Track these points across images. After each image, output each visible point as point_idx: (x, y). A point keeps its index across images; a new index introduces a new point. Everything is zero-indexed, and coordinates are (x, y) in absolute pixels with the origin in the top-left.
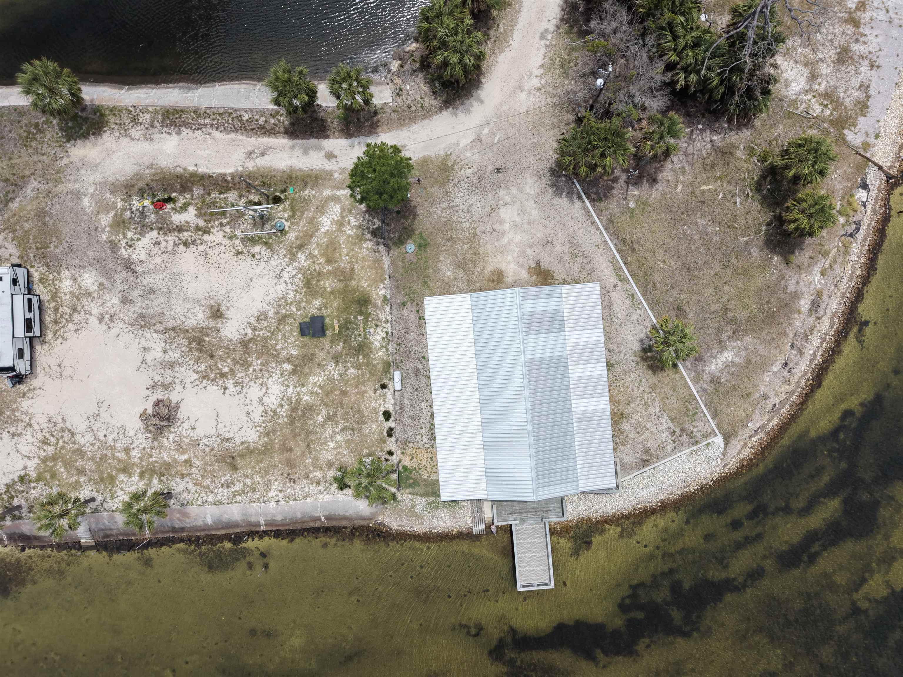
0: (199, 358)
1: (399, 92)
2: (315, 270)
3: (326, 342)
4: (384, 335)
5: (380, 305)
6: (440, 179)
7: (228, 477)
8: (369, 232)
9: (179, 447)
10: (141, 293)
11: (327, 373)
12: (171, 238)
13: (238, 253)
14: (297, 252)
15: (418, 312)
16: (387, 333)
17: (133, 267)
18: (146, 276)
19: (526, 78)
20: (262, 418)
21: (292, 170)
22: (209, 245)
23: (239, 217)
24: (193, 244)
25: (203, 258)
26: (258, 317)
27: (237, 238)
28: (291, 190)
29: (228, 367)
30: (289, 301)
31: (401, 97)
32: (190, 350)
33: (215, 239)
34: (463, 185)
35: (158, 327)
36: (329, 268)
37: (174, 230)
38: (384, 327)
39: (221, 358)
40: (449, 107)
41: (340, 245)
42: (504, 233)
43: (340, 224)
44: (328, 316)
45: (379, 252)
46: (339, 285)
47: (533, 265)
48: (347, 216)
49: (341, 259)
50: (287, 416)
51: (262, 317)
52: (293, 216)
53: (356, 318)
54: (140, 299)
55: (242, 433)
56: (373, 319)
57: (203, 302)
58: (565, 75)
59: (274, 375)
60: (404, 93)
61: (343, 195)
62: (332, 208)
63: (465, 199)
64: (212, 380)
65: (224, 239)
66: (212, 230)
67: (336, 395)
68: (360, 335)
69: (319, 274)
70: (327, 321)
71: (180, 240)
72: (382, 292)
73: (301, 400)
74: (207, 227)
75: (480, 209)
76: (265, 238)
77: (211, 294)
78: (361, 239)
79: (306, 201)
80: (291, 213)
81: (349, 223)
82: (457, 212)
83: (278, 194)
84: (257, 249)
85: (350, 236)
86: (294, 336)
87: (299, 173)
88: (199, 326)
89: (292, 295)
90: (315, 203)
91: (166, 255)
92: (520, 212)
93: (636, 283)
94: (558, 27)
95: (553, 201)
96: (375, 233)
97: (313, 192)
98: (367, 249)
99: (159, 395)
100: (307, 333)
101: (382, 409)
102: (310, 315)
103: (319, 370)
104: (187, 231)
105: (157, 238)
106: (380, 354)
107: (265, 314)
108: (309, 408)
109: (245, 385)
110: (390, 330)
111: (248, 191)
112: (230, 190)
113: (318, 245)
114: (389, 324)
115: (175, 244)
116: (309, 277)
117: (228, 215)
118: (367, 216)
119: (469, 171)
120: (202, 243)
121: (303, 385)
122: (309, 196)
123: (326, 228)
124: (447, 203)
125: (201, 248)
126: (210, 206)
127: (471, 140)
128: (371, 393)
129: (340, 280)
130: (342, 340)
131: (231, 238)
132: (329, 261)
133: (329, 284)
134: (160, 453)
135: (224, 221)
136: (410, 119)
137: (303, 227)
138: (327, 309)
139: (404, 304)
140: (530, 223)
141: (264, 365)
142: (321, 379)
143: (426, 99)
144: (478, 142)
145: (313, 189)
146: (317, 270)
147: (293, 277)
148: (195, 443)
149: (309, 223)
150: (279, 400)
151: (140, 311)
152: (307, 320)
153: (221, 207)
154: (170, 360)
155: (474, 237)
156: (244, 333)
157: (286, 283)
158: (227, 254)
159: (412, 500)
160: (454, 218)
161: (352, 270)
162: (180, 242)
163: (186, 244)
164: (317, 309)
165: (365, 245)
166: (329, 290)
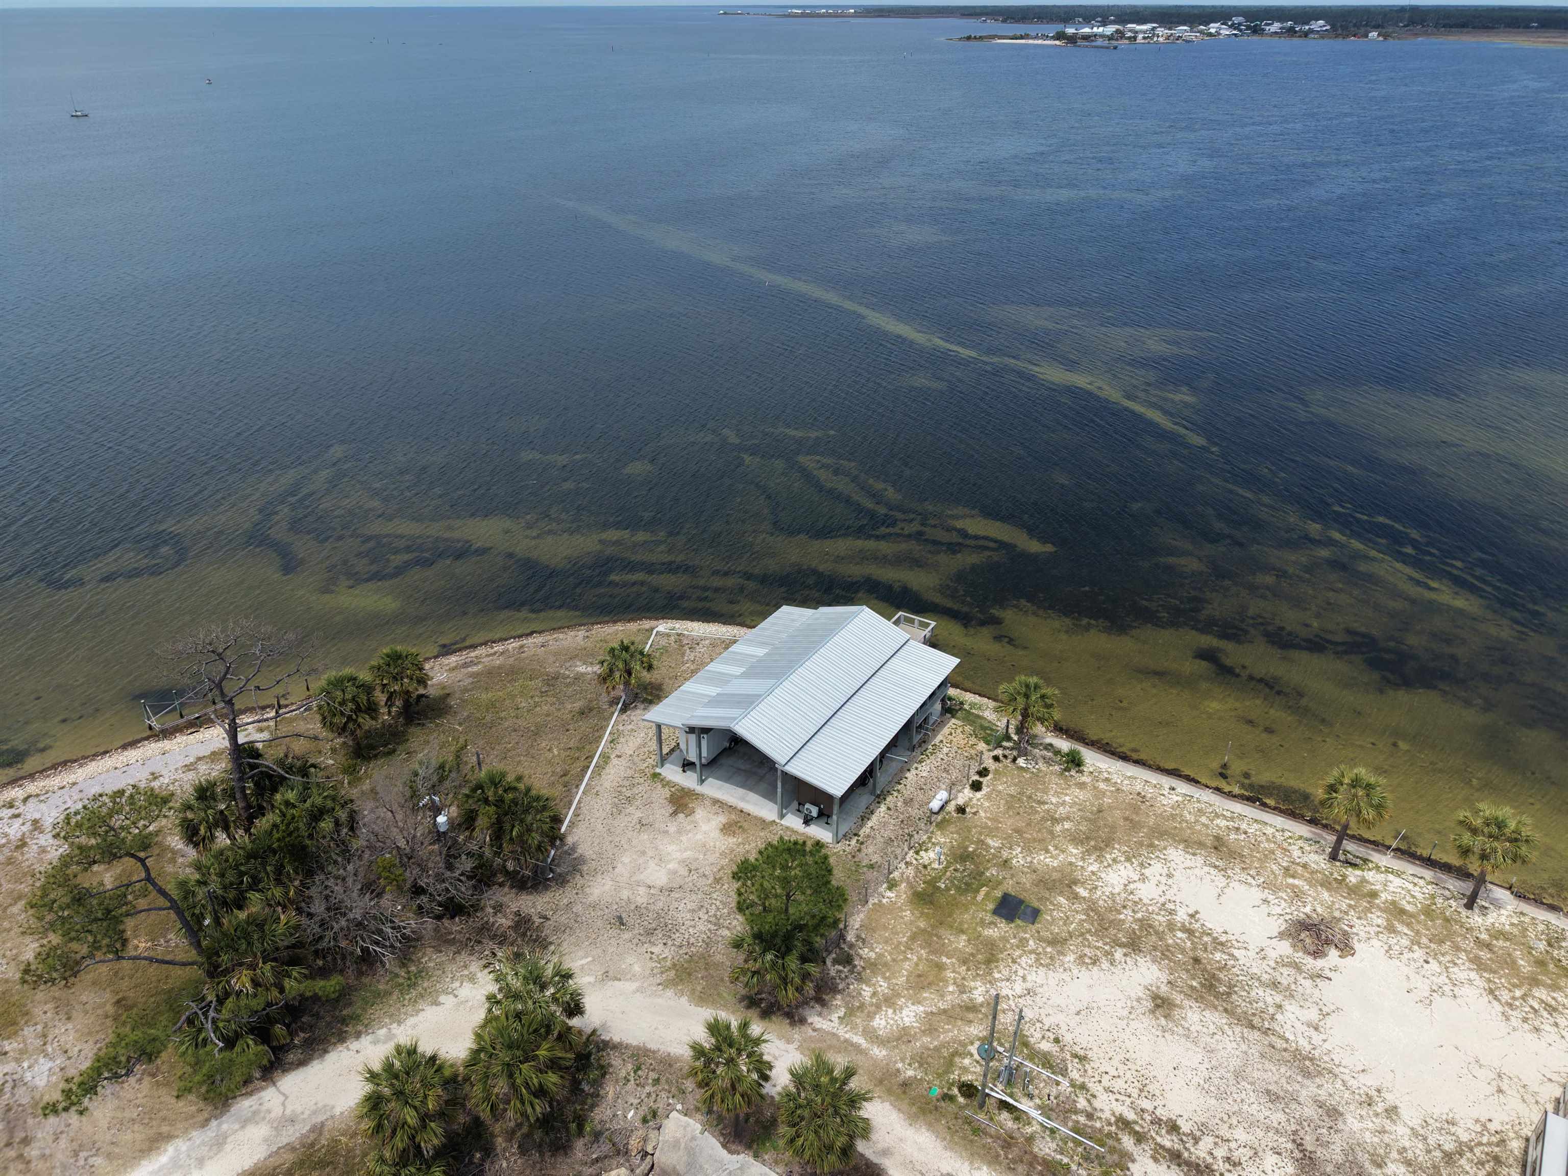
0: (1220, 969)
1: (652, 1118)
2: (968, 970)
3: (1009, 886)
4: (922, 853)
5: (903, 885)
6: (701, 965)
7: (1232, 836)
8: (855, 966)
9: (1297, 895)
10: (1294, 1106)
11: (1029, 859)
12: (1200, 1152)
13: (1082, 1059)
14: (982, 1005)
15: (859, 850)
16: (917, 853)
17: (1299, 1155)
18: (1276, 1126)
19: (470, 1004)
20: (1152, 863)
21: (912, 1119)
22: (1128, 1101)
23: (1051, 1110)
24: (1160, 1120)
25: (1150, 1088)
26: (1094, 963)
27: (1072, 1080)
28: (936, 1092)
29: (1174, 936)
30: (1033, 956)
32: (1231, 987)
33: (1114, 1103)
34: (679, 940)
35: (1280, 1044)
36: (944, 959)
37: (1188, 1164)
38: (916, 860)
39: (1183, 951)
40: (603, 1041)
41: (908, 977)
42: (682, 862)
43: (889, 1001)
44: (986, 911)
45: (858, 937)
46: (945, 933)
47: (681, 816)
48: (872, 1005)
49: (920, 959)
50: (1114, 848)
51: (1087, 960)
52: (956, 1053)
53: (948, 889)
54: (1301, 1099)
55: (1188, 863)
56: (925, 875)
57: (1180, 1030)
58: (424, 974)
59: (1107, 894)
60: (643, 1110)
61: (856, 1034)
62: (885, 1027)
63: (693, 923)
64: (1209, 934)
65: (1096, 1093)
66: (1113, 1119)
67: (1031, 834)
68: (955, 870)
69: (964, 962)
70: (991, 906)
71: (1182, 1140)
72: (889, 894)
73: (1083, 853)
74: (1118, 1127)
75: (684, 901)
76: (1022, 1052)
77: (1159, 1033)
78: (873, 966)
79: (921, 1060)
80: (957, 1059)
81: (874, 994)
82: (715, 915)
83: (961, 1100)
84: (1045, 1046)
85: (885, 978)
86: (1051, 916)
87: (905, 1107)
88: (1203, 1006)
89: (1024, 961)
90: (908, 1052)
91: (1221, 1133)
92: (641, 870)
95: (594, 857)
96: (847, 960)
97: (900, 1065)
98: (872, 950)
99: (1309, 962)
100: (1030, 909)
101: (979, 795)
102: (1012, 925)
103: (1039, 867)
104: (1162, 1147)
105: (1230, 1171)
106: (943, 840)
107: (1081, 960)
108: (1076, 839)
109: (1159, 905)
110: (911, 853)
111: (1012, 1138)
112: (1044, 1160)
113: (942, 996)
114: (908, 860)
115: (1196, 1140)
116: (984, 967)
117: (1070, 1124)
118: (840, 987)
119: (656, 950)
120: (1142, 1110)
121: (1071, 864)
122: (910, 1065)
123: (914, 1008)
124: (718, 933)
125: (1147, 1105)
126: (1097, 1156)
127: (616, 982)
128: (982, 814)
129: (939, 937)
130: (984, 877)
131: (1083, 1087)
132: (940, 967)
133: (959, 943)
134: (1333, 902)
135: (1082, 1119)
136: (670, 1065)
137: (949, 1031)
138: (981, 919)
139: (872, 866)
140: (644, 853)
141: (1116, 909)
142: (1042, 858)
143: (623, 1073)
144: (611, 974)
145: (898, 1070)
146: (964, 968)
147: (1008, 980)
148: (1270, 885)
149: (936, 1030)
150: (1115, 867)
151: (1307, 1082)
152: (1019, 922)
153: (1074, 1140)
154: (1273, 993)
155: (721, 878)
156: (1128, 959)
157: (1024, 978)
158: (1102, 1069)
160: (725, 911)
161: (913, 938)
162: (1184, 1138)
163: (1174, 1128)
164: (996, 926)
165: (872, 955)
166: (964, 937)
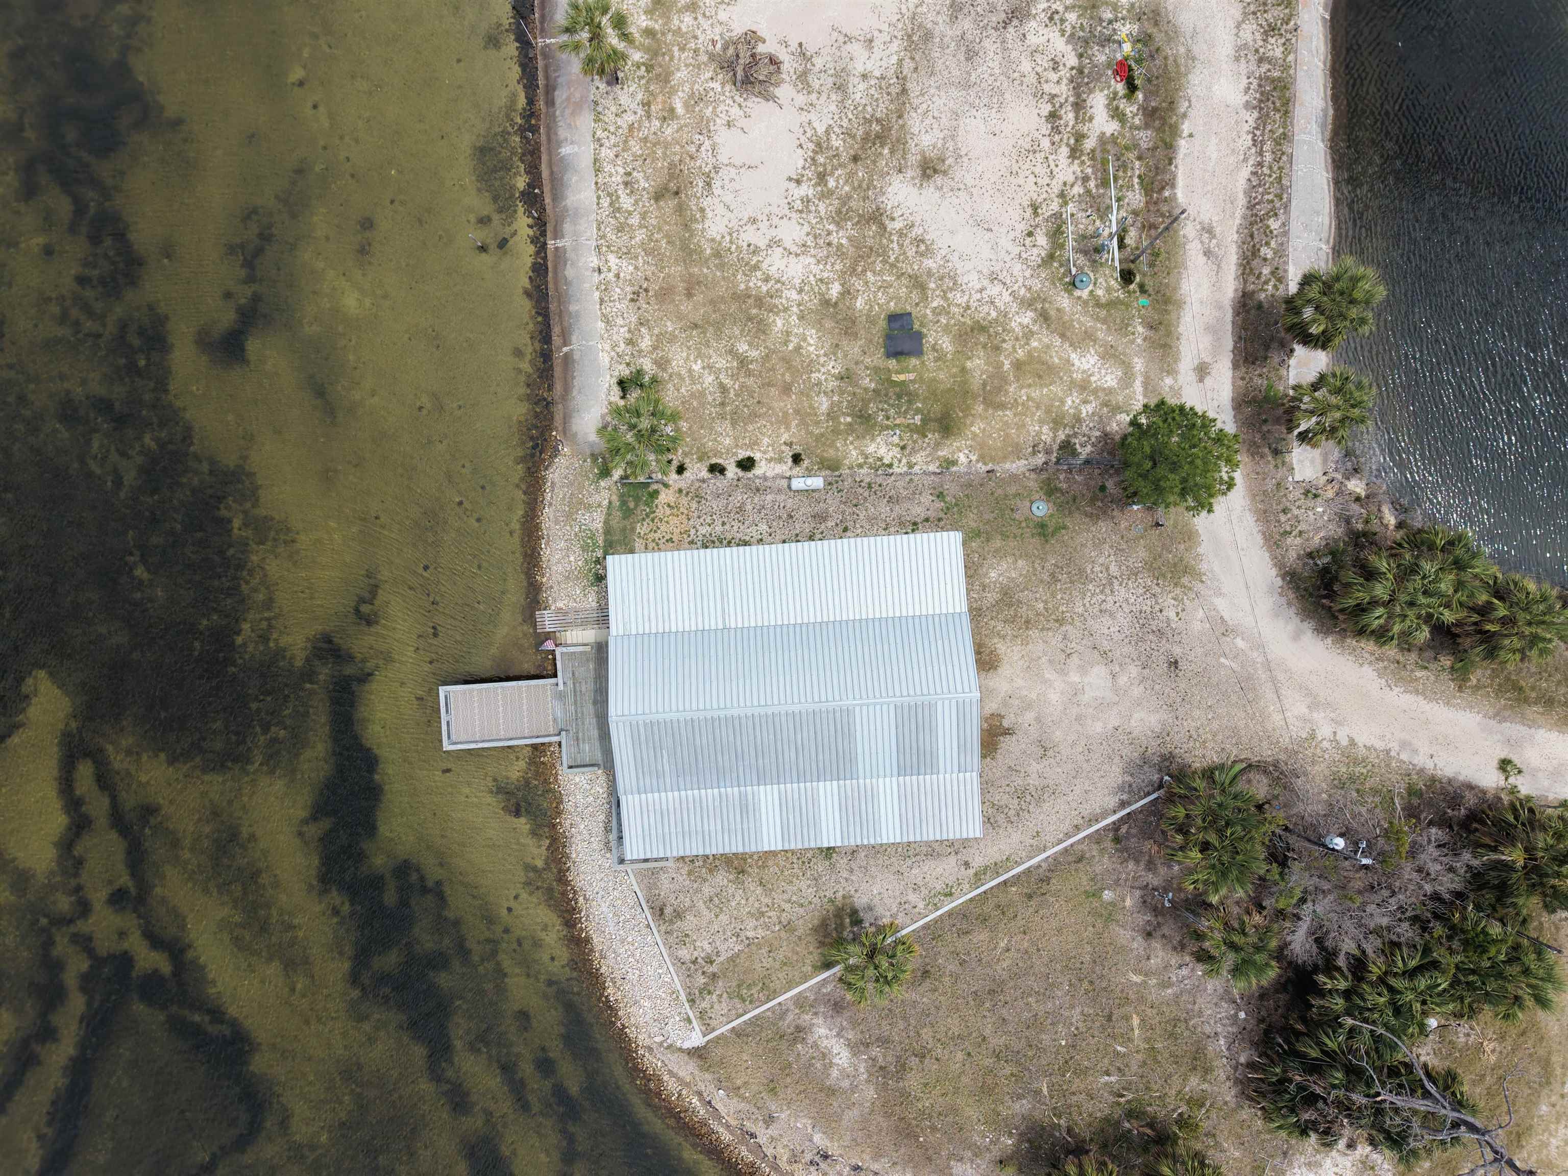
0: (853, 137)
1: (1310, 493)
2: (1004, 341)
3: (876, 358)
4: (886, 461)
5: (940, 453)
6: (1159, 563)
7: (643, 184)
8: (1068, 436)
9: (696, 100)
10: (968, 36)
11: (822, 360)
12: (1064, 91)
13: (1035, 208)
14: (1036, 310)
15: (927, 520)
16: (890, 466)
17: (1015, 22)
18: (999, 45)
19: (1332, 715)
20: (745, 245)
21: (1180, 304)
22: (1051, 158)
23: (1098, 210)
24: (1053, 128)
25: (1028, 146)
26: (923, 241)
27: (1061, 206)
28: (1144, 301)
29: (837, 187)
30: (950, 295)
31: (1303, 497)
32: (868, 121)
33: (1060, 167)
34: (1149, 603)
35: (908, 65)
36: (1007, 366)
37: (1078, 95)
38: (900, 461)
39: (851, 175)
40: (1283, 579)
41: (1047, 386)
42: (1063, 672)
43: (1084, 386)
44: (923, 362)
45: (1034, 453)
46: (975, 382)
47: (1006, 723)
48: (1097, 398)
49: (1022, 387)
50: (748, 288)
51: (923, 247)
52: (1098, 305)
53: (918, 411)
54: (959, 33)
55: (720, 209)
56: (915, 442)
57: (950, 145)
58: (1336, 782)
59: (821, 267)
60: (1310, 503)
61: (1134, 392)
62: (1111, 373)
63: (1124, 605)
64: (813, 159)
65: (1061, 183)
66: (1076, 162)
67: (783, 375)
68: (888, 418)
69: (997, 348)
70: (914, 361)
71: (1061, 106)
72: (962, 458)
73: (777, 314)
74: (1082, 154)
75: (1106, 631)
76: (1060, 255)
77: (965, 159)
78: (1057, 422)
79: (1123, 328)
80: (1103, 300)
81: (1085, 402)
82: (1102, 592)
83: (1138, 279)
84: (1042, 240)
85: (1063, 402)
86: (888, 303)
87: (1173, 316)
88: (908, 137)
89: (961, 299)
90: (1121, 343)
91: (1034, 81)
92: (1099, 701)
93: (971, 900)
94: (1421, 772)
95: (1117, 760)
96: (1067, 447)
97: (1139, 341)
98: (1039, 433)
99: (789, 65)
100: (893, 325)
101: (757, 456)
102: (925, 331)
103: (827, 346)
104: (1077, 118)
105: (1064, 65)
106: (854, 453)
107: (929, 252)
108: (762, 328)
109: (804, 216)
110: (896, 470)
111: (1144, 226)
112: (1146, 195)
113: (1048, 347)
114: (905, 469)
115: (1054, 96)
116: (991, 330)
117: (1101, 191)
118: (1098, 434)
119: (1172, 615)
120: (1053, 144)
121: (801, 317)
122: (1133, 334)
123: (1077, 362)
124: (1117, 574)
125: (1046, 143)
126: (1118, 160)
127: (1226, 617)
128: (785, 437)
129: (984, 385)
130: (880, 387)
131: (1062, 195)
132: (1018, 366)
133: (979, 365)
134: (686, 66)
135: (1092, 184)
136: (1265, 512)
137: (1079, 322)
138: (936, 361)
139: (940, 496)
140: (1078, 718)
141: (838, 250)
142: (812, 349)
143: (1298, 541)
144: (1223, 630)
145: (1145, 339)
146: (1004, 345)
147: (992, 303)
148: (704, 127)
149: (1086, 332)
150: (776, 276)
151: (937, 33)
152: (916, 327)
153: (1116, 179)
154: (850, 85)
155: (1057, 621)
156: (895, 215)
157: (981, 291)
158: (1034, 188)
159: (599, 506)
160: (1090, 587)
161: (1002, 406)
162: (1057, 105)
163: (1053, 116)
164: (936, 344)
165: (1045, 429)
166: (969, 364)
